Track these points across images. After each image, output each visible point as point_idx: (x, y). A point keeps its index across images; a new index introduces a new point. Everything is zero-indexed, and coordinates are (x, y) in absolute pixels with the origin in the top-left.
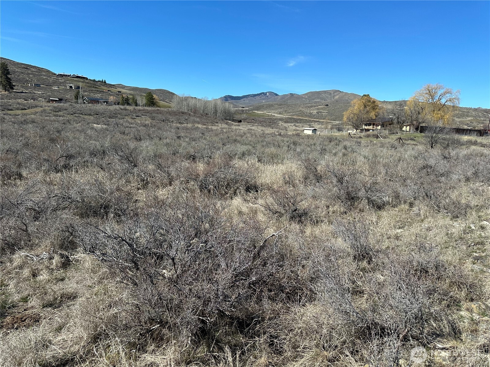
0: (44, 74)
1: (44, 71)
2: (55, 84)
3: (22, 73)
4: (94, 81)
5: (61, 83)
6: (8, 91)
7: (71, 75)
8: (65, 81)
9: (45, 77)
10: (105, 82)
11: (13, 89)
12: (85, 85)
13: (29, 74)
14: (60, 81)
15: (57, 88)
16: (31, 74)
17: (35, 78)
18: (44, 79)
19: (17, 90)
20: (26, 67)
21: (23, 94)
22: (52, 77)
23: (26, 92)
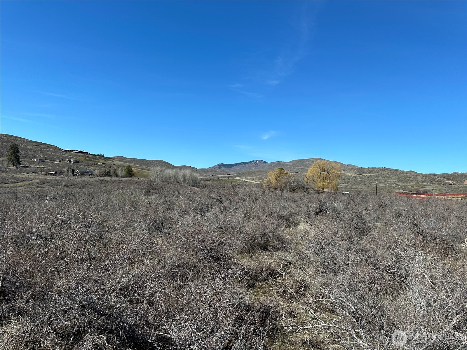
0: (52, 150)
1: (52, 148)
2: (58, 159)
3: (32, 150)
4: (94, 155)
5: (63, 158)
6: (16, 166)
7: (74, 150)
8: (67, 156)
9: (51, 153)
10: (103, 156)
11: (20, 164)
12: (85, 159)
13: (38, 150)
14: (63, 156)
15: (58, 163)
16: (40, 150)
17: (42, 154)
18: (49, 155)
19: (23, 164)
20: (36, 144)
21: (27, 168)
22: (57, 153)
23: (30, 167)
